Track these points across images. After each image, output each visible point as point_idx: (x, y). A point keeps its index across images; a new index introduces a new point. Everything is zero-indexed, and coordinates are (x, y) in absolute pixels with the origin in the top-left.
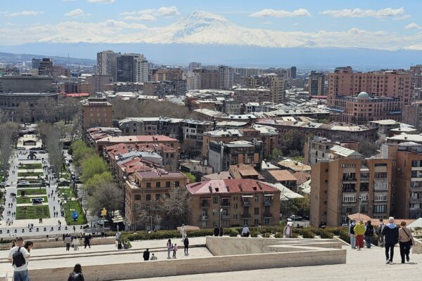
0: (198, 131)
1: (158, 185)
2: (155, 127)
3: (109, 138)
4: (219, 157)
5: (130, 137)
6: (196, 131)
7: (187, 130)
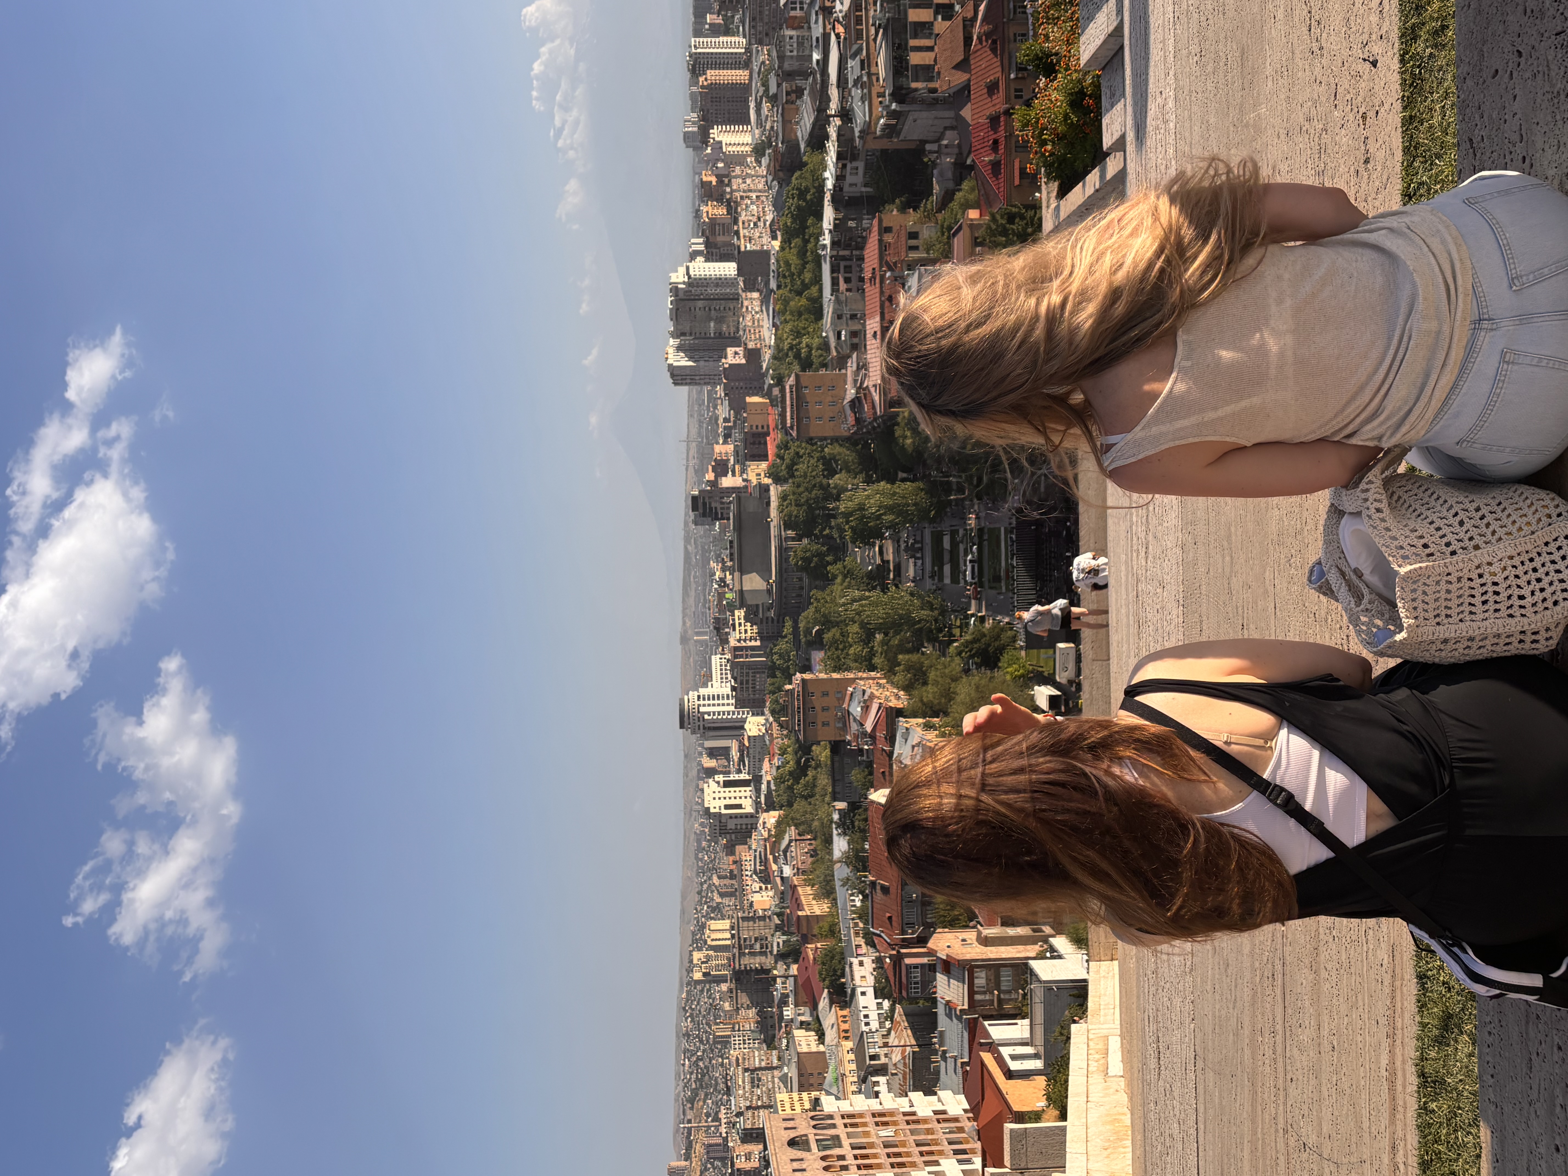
0: (854, 157)
2: (845, 267)
3: (871, 384)
4: (916, 115)
5: (869, 335)
6: (855, 164)
7: (851, 185)
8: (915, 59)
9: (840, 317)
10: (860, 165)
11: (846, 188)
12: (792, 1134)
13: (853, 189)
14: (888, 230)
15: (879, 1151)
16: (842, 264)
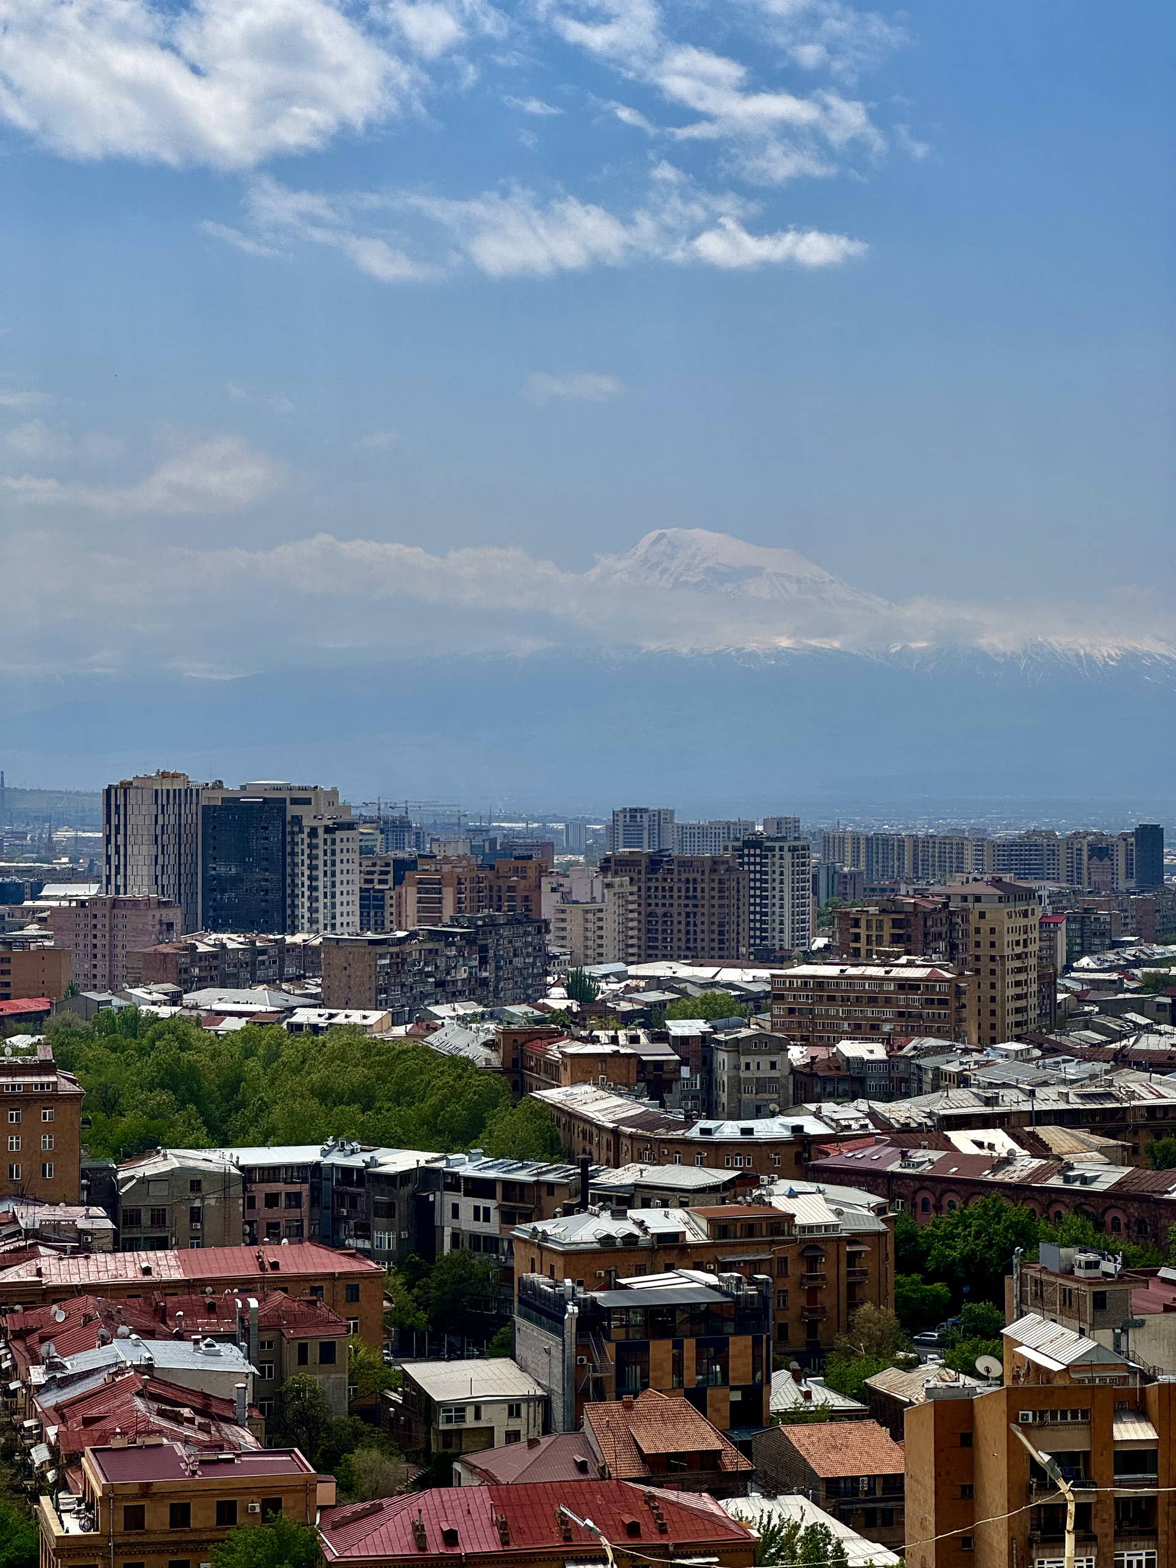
0: (509, 1218)
1: (180, 1515)
2: (298, 1195)
3: (43, 1263)
4: (557, 1353)
5: (146, 1258)
6: (495, 1216)
7: (455, 1208)
8: (660, 1351)
9: (196, 1185)
10: (492, 1227)
11: (450, 1198)
13: (448, 1212)
14: (353, 1294)
16: (305, 1189)
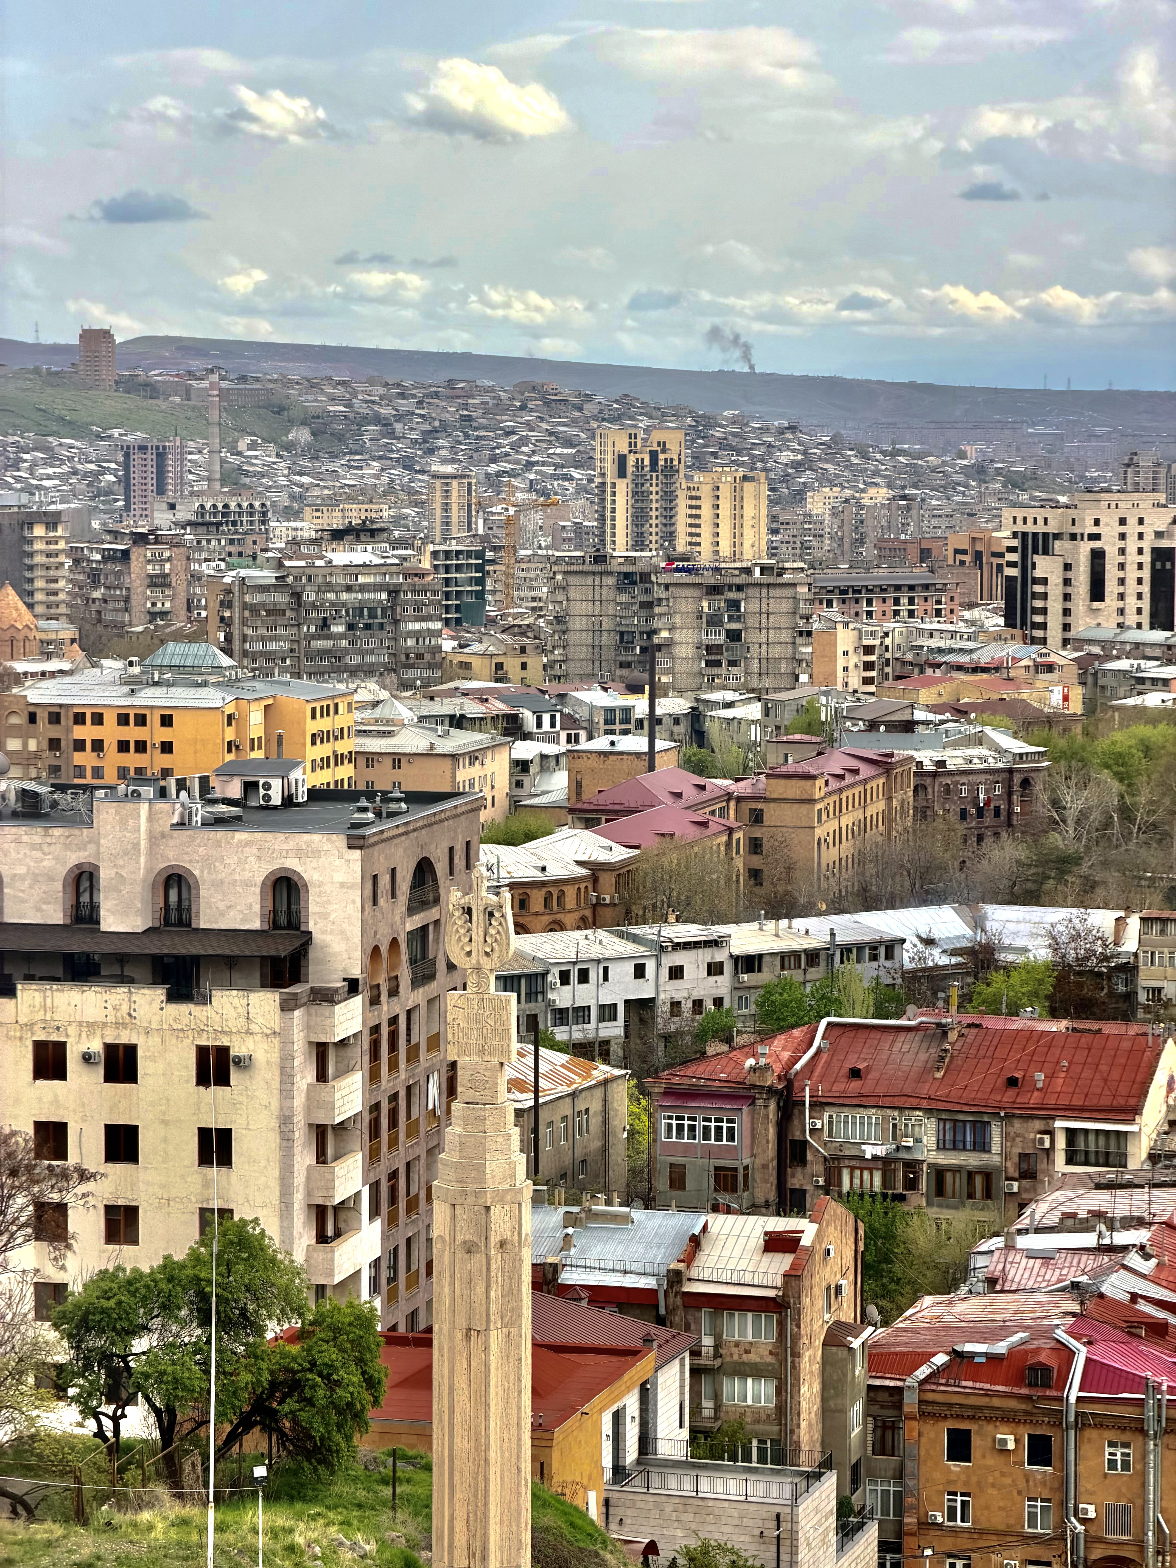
12: (441, 868)
15: (403, 1075)
